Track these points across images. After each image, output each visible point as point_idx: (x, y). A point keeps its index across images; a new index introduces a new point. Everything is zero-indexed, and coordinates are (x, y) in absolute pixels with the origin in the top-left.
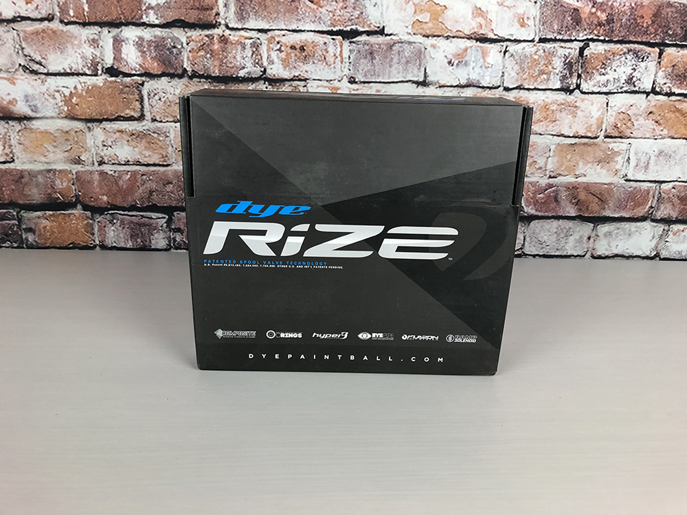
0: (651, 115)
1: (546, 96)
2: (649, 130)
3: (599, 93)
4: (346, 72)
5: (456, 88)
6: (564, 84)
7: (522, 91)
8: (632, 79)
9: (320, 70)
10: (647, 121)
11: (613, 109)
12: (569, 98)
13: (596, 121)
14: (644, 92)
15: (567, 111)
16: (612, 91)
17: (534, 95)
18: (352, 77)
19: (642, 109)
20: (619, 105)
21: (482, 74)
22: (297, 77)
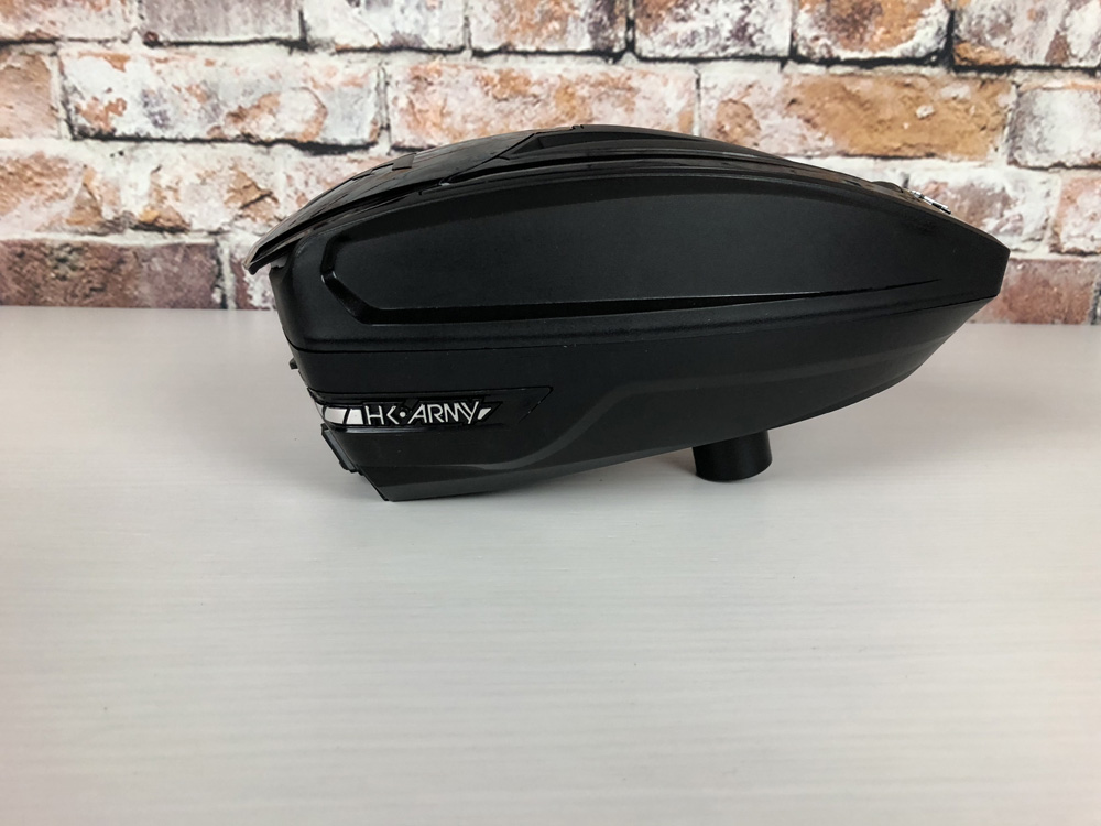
0: (794, 106)
1: (562, 66)
2: (793, 138)
3: (677, 59)
4: (135, 22)
5: (372, 55)
6: (600, 40)
7: (512, 58)
8: (744, 29)
9: (80, 19)
10: (787, 120)
11: (713, 93)
12: (615, 71)
13: (676, 120)
14: (774, 58)
15: (613, 99)
16: (705, 56)
17: (539, 66)
18: (149, 33)
19: (773, 93)
20: (722, 84)
21: (422, 23)
22: (34, 34)
